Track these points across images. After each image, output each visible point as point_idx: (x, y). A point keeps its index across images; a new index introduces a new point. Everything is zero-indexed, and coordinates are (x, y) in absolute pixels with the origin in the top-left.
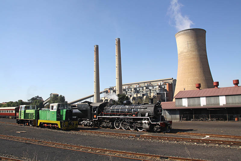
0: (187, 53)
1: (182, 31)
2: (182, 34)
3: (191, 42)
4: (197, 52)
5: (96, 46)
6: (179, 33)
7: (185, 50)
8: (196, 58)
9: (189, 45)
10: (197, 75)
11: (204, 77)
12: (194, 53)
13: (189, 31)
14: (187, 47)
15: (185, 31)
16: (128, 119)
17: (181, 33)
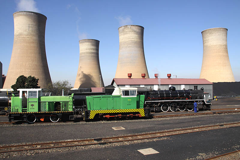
0: (27, 36)
1: (25, 12)
2: (24, 15)
3: (33, 26)
4: (37, 37)
6: (21, 13)
7: (25, 33)
8: (36, 43)
9: (31, 29)
10: (35, 60)
11: (42, 64)
12: (34, 38)
13: (32, 13)
14: (28, 30)
15: (28, 13)
17: (22, 13)
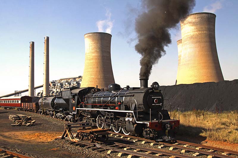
3: (92, 45)
4: (96, 53)
5: (31, 43)
16: (109, 114)
